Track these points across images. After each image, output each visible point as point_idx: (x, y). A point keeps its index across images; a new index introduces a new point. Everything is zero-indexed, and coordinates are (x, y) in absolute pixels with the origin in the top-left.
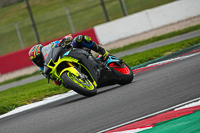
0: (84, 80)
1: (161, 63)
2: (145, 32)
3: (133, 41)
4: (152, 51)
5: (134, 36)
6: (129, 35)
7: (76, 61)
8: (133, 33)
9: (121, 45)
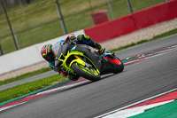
0: (90, 68)
1: (49, 91)
2: (35, 64)
3: (25, 72)
4: (41, 80)
5: (25, 67)
6: (21, 66)
7: (82, 54)
8: (25, 65)
9: (14, 75)
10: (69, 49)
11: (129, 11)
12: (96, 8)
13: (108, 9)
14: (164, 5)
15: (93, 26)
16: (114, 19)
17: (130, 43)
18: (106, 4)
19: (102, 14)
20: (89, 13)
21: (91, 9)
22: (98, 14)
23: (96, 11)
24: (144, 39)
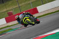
7: (28, 18)
10: (25, 16)
11: (20, 12)
12: (9, 10)
13: (13, 11)
14: (32, 9)
16: (15, 14)
18: (12, 9)
19: (11, 12)
20: (6, 12)
21: (7, 11)
22: (9, 13)
23: (9, 12)
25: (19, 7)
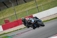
15: (5, 24)
17: (16, 29)
21: (4, 19)
24: (21, 28)
25: (16, 15)
